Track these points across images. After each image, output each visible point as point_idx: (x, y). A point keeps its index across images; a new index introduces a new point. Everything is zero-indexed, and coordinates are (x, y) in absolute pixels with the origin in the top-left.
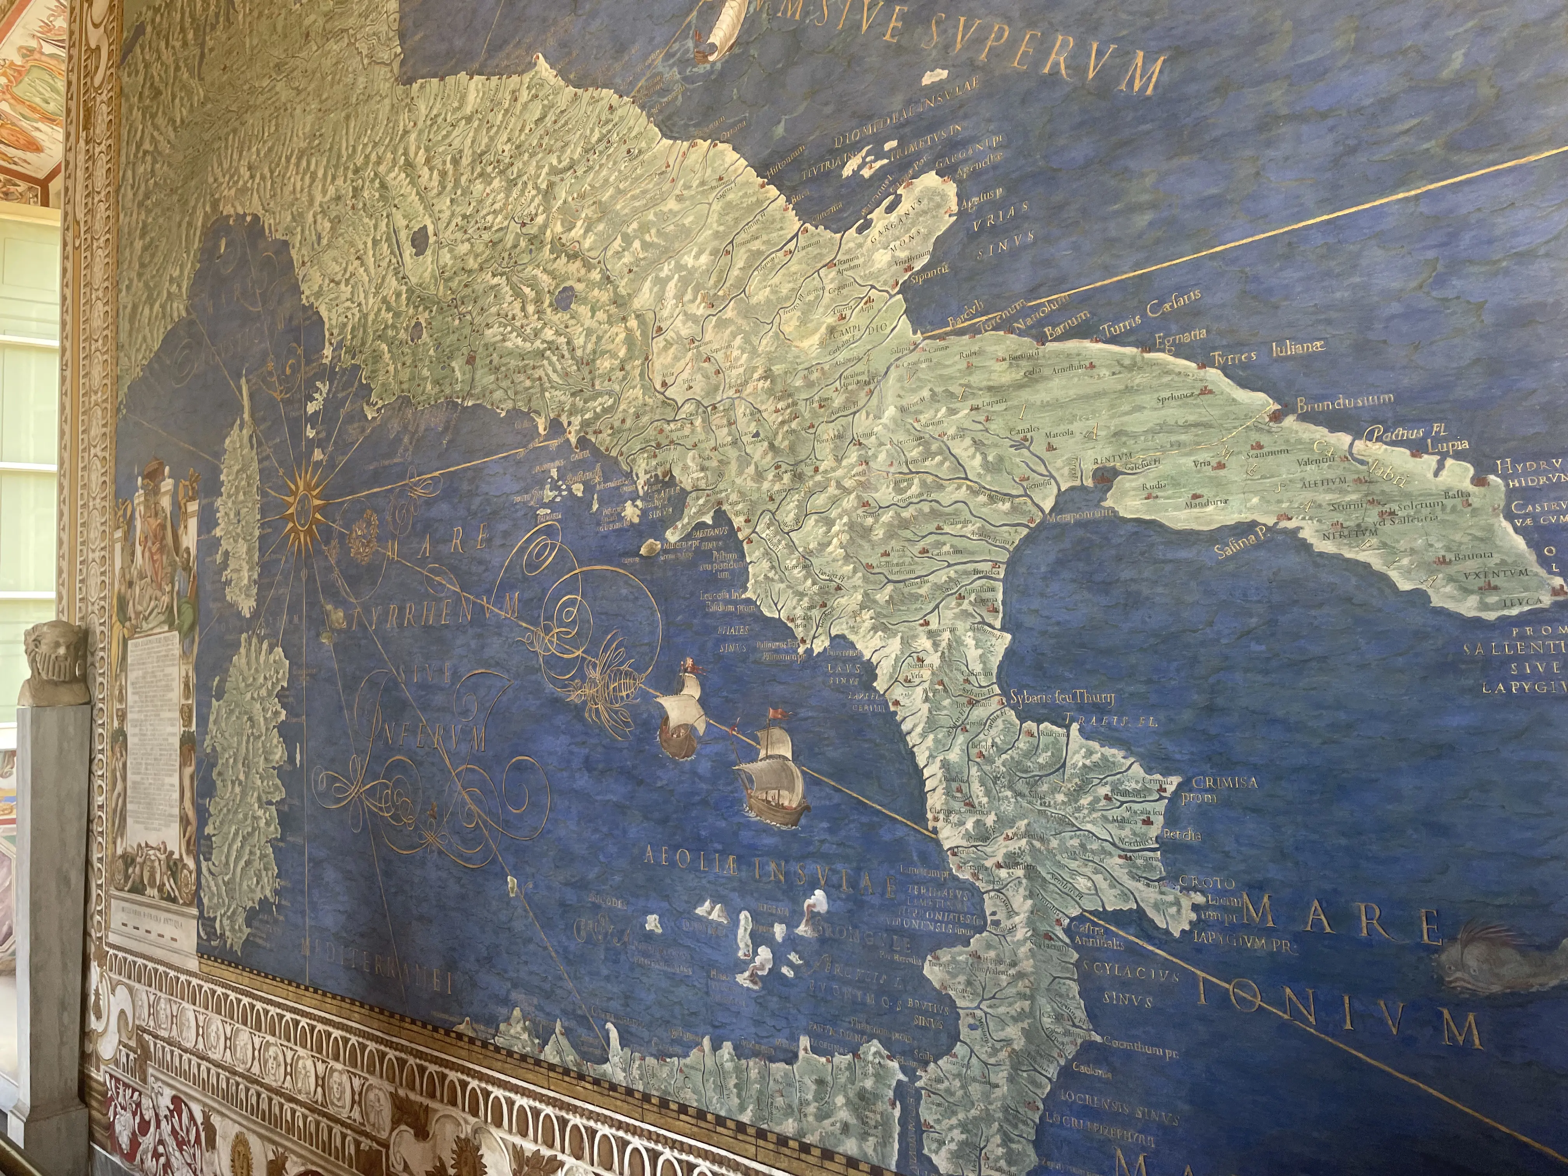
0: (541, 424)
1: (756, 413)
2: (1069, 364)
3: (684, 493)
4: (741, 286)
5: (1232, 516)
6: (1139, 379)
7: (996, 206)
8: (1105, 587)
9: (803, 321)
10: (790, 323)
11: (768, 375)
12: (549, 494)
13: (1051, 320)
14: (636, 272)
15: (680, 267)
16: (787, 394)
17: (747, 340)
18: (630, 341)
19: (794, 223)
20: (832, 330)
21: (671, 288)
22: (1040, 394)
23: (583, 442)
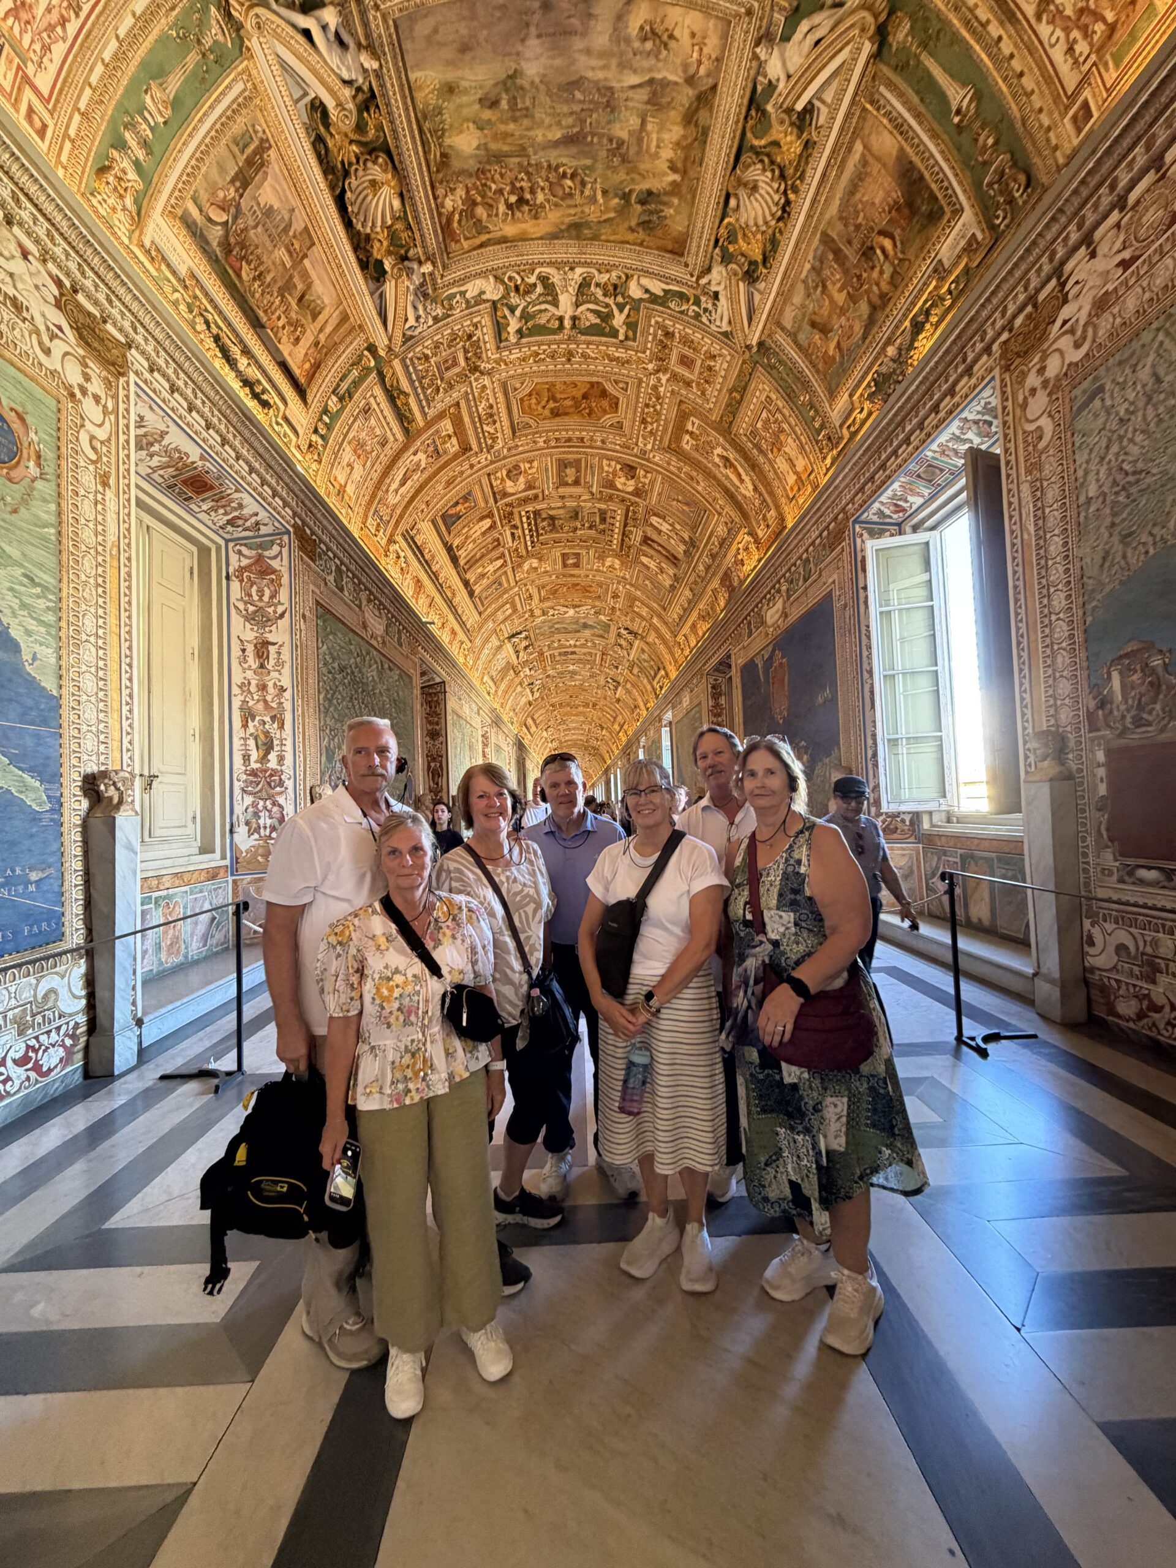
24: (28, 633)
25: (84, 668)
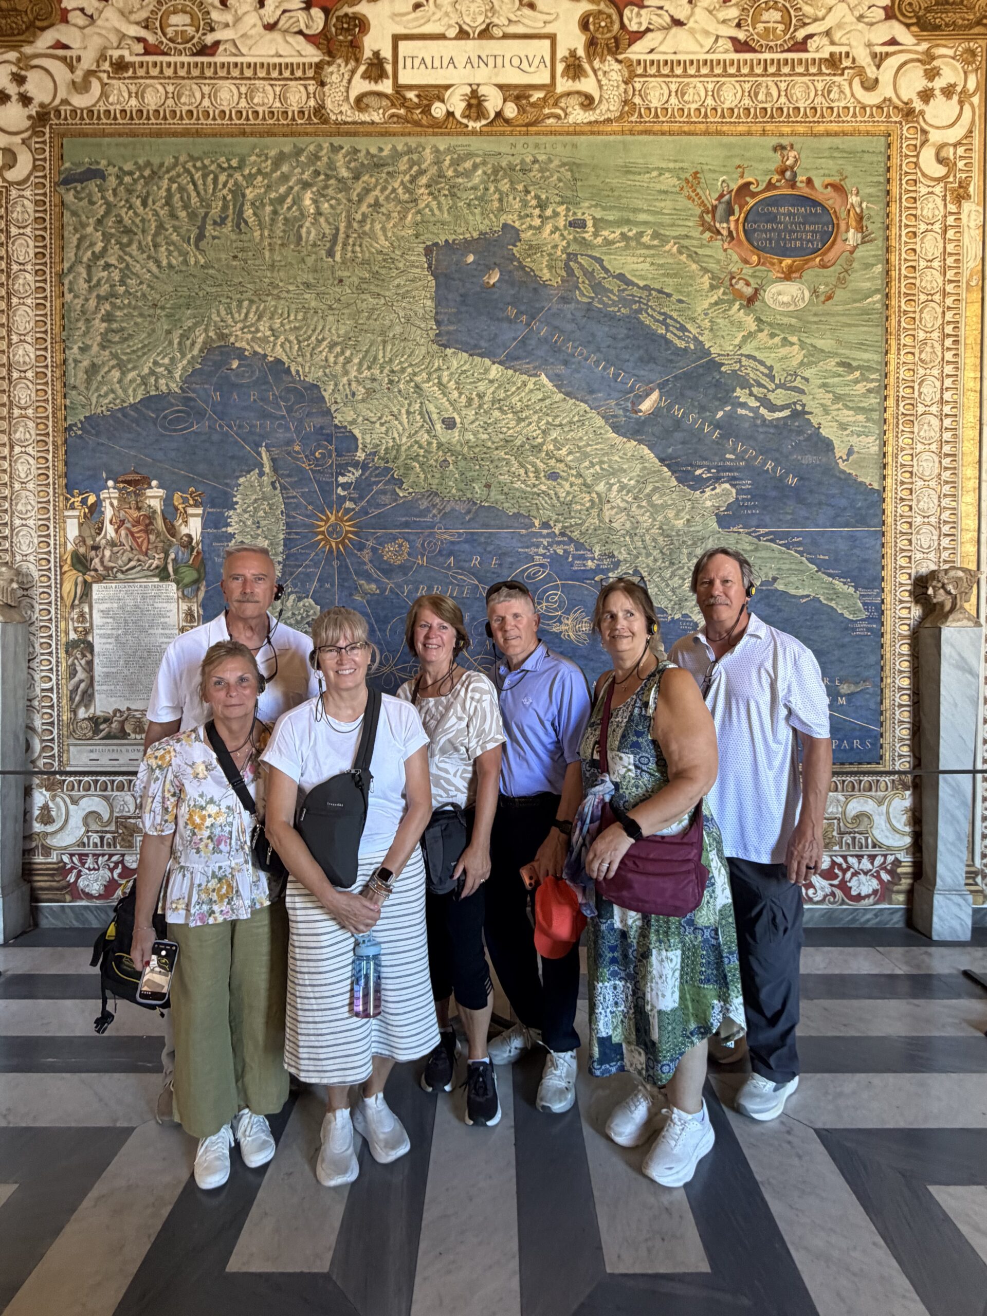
0: (537, 523)
1: (654, 540)
2: (767, 548)
3: (619, 561)
4: (649, 496)
5: (806, 593)
6: (785, 556)
7: (748, 500)
8: (773, 606)
9: (677, 515)
10: (671, 514)
11: (660, 528)
12: (541, 551)
13: (763, 535)
14: (597, 477)
15: (619, 481)
16: (668, 536)
17: (652, 514)
18: (592, 501)
19: (674, 482)
20: (688, 520)
21: (615, 488)
22: (758, 555)
23: (563, 534)
24: (843, 426)
25: (920, 447)
